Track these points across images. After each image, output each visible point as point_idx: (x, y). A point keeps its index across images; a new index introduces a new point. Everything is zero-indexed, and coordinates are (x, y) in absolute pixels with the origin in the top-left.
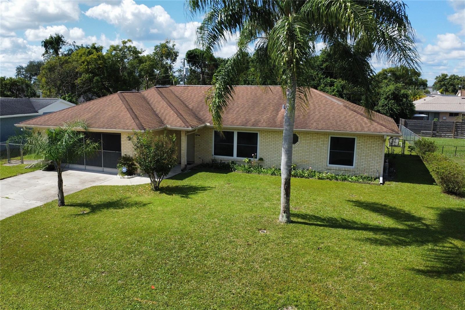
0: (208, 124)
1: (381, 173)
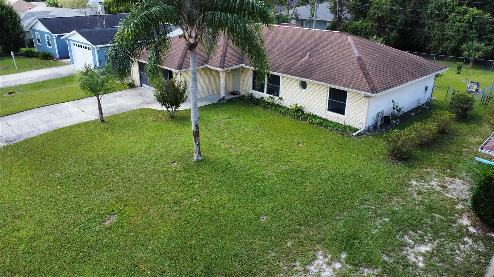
0: (243, 65)
1: (364, 126)
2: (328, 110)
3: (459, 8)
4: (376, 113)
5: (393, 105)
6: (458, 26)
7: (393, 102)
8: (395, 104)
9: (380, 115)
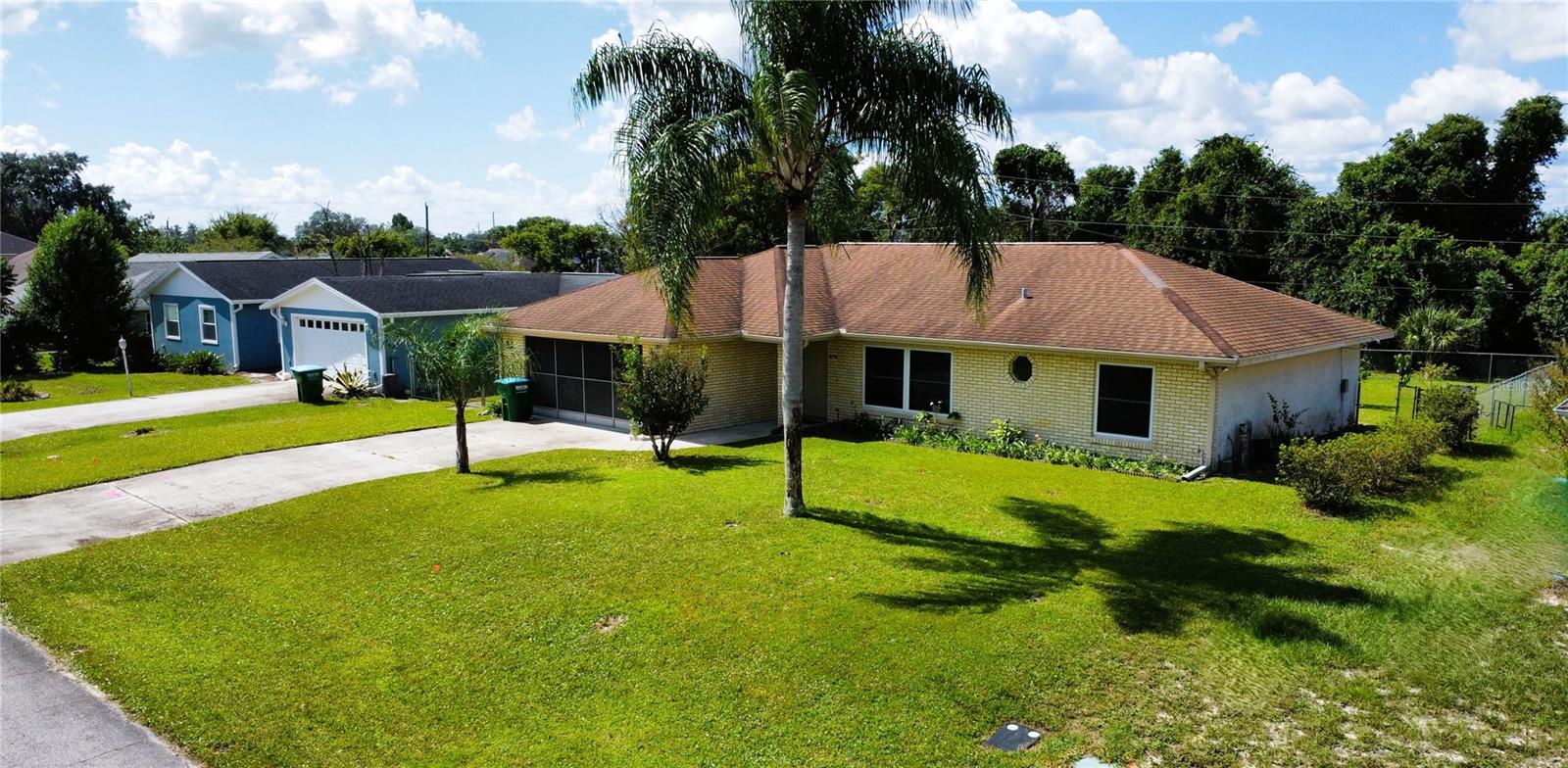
0: (843, 331)
1: (1208, 457)
2: (1099, 430)
3: (1374, 227)
4: (1233, 427)
5: (1275, 408)
6: (1378, 270)
7: (1272, 399)
8: (1280, 408)
9: (1245, 429)
